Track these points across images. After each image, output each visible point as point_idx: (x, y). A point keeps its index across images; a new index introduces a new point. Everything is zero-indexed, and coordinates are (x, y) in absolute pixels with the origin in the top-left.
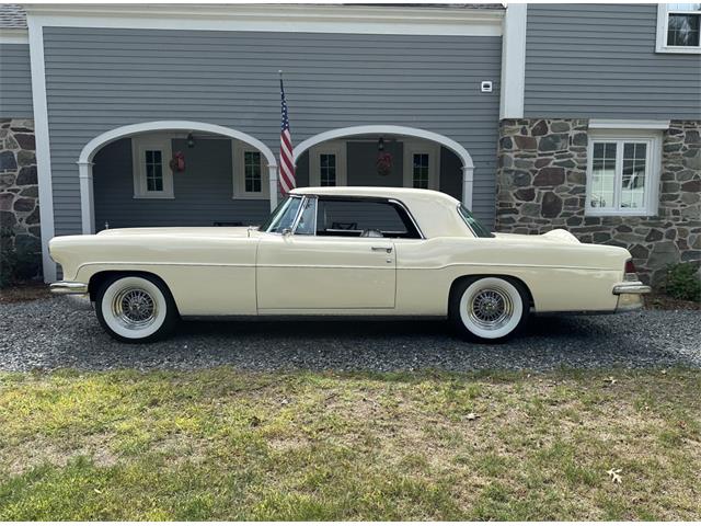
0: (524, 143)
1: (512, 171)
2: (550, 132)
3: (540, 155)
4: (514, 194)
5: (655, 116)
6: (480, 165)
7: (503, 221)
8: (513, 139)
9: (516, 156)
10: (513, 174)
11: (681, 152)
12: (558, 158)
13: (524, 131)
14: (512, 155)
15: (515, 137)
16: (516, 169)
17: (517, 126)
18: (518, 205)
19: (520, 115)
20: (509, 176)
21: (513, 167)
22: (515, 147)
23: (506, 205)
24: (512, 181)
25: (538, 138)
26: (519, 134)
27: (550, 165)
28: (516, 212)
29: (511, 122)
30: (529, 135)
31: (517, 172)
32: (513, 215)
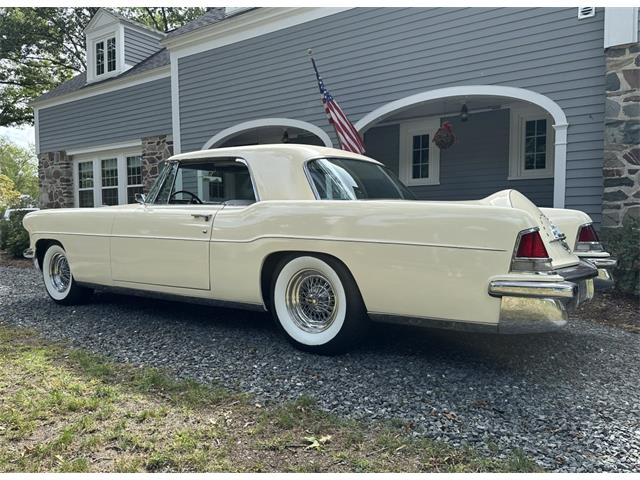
1: (621, 122)
4: (625, 157)
6: (575, 121)
7: (607, 197)
8: (620, 76)
9: (626, 100)
10: (622, 126)
13: (639, 62)
14: (619, 100)
15: (624, 72)
16: (627, 118)
17: (628, 55)
18: (632, 172)
19: (632, 38)
20: (615, 131)
21: (622, 116)
22: (625, 85)
23: (611, 173)
24: (620, 137)
26: (631, 66)
28: (630, 183)
29: (618, 50)
31: (630, 124)
32: (623, 189)
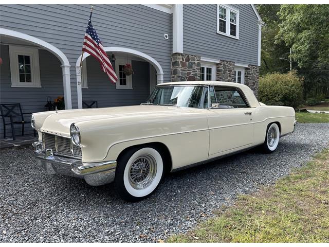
0: (184, 65)
2: (190, 61)
3: (188, 70)
5: (216, 57)
6: (165, 73)
8: (180, 62)
10: (180, 78)
11: (222, 72)
12: (193, 72)
13: (183, 60)
14: (180, 69)
17: (180, 56)
21: (180, 75)
22: (180, 66)
25: (187, 63)
26: (181, 60)
27: (191, 75)
29: (179, 54)
30: (185, 61)
31: (182, 77)
